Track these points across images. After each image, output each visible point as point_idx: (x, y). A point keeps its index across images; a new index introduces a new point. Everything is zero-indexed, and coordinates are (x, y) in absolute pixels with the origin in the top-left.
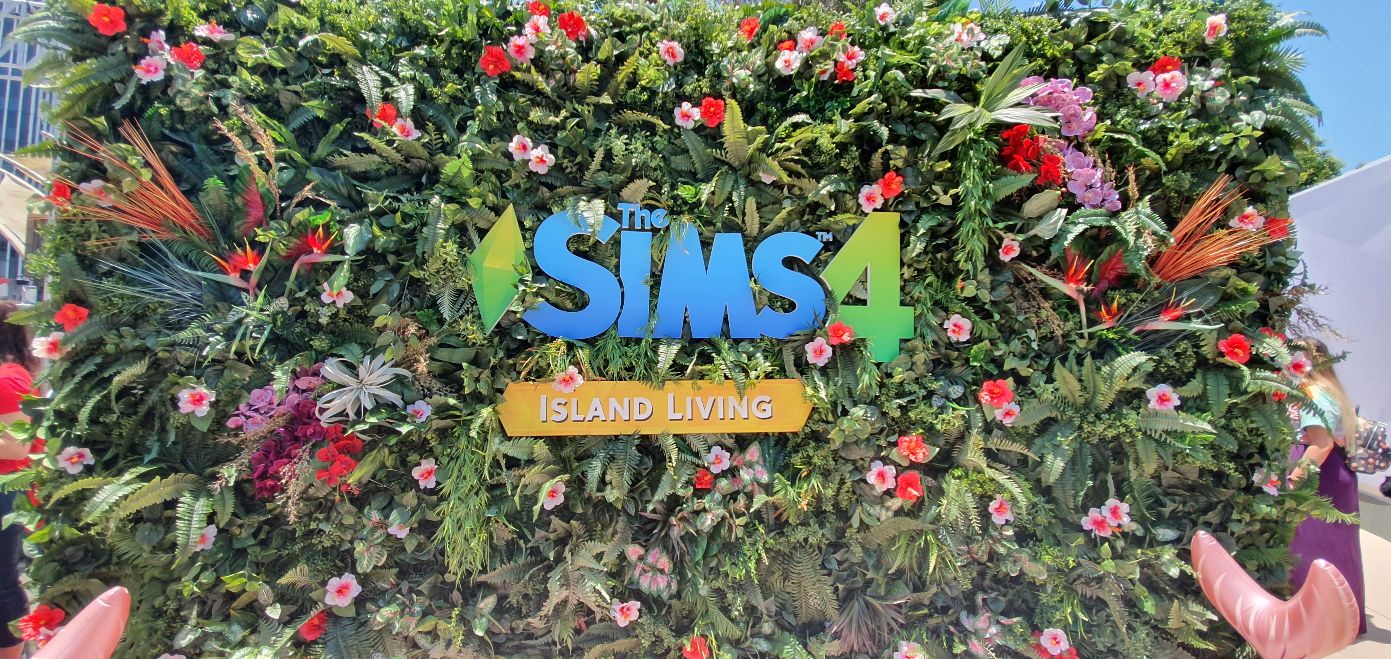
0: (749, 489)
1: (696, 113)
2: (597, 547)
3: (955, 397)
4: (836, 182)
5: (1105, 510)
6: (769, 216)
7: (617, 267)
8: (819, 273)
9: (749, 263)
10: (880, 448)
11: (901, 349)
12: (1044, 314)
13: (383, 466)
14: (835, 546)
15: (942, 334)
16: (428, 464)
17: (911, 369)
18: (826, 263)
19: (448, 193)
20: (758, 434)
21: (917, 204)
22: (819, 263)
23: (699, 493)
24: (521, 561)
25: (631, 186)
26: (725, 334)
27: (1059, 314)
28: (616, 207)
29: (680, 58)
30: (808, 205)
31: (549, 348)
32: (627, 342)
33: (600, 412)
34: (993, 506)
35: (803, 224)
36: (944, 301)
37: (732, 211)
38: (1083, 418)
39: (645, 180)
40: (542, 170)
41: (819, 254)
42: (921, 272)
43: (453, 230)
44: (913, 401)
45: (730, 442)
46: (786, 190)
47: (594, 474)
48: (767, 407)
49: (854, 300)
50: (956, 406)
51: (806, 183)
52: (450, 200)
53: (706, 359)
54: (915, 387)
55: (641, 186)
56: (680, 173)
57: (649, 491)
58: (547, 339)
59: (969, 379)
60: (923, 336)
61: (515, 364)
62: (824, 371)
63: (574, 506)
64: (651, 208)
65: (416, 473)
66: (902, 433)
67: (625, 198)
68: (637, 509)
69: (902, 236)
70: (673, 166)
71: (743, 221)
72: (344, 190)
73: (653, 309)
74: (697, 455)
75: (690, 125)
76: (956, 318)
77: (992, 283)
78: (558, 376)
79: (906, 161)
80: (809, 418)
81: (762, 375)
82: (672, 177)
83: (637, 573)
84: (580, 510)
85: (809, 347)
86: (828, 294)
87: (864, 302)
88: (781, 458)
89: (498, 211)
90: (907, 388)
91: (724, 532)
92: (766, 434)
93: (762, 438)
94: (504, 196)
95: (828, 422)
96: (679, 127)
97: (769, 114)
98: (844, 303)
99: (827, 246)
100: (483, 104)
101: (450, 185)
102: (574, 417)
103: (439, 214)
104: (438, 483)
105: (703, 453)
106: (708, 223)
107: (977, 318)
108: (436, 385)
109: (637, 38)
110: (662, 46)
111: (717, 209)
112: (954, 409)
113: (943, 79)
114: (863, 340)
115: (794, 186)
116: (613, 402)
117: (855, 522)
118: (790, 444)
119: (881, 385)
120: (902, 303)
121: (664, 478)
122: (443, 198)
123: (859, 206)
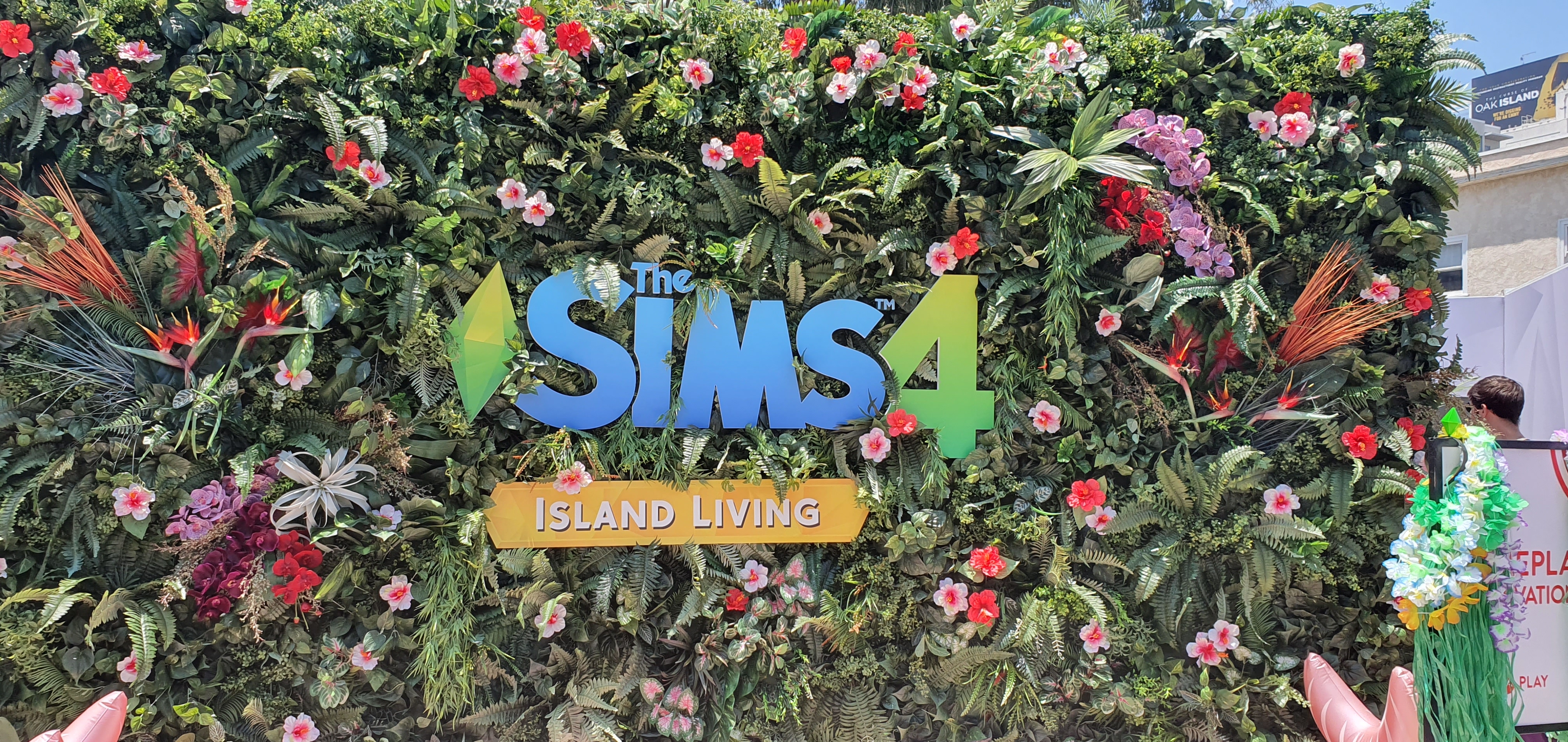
0: (791, 611)
1: (728, 152)
2: (605, 685)
3: (1041, 500)
4: (901, 239)
5: (1213, 635)
6: (818, 278)
7: (631, 340)
8: (878, 349)
9: (793, 336)
10: (950, 561)
11: (978, 443)
12: (1148, 400)
13: (348, 581)
14: (895, 684)
15: (1027, 424)
16: (399, 582)
17: (989, 467)
18: (887, 337)
19: (421, 248)
20: (804, 544)
21: (997, 265)
22: (879, 336)
23: (731, 616)
24: (513, 701)
25: (648, 241)
26: (763, 423)
27: (1165, 402)
28: (628, 266)
29: (708, 80)
30: (867, 265)
31: (551, 440)
32: (644, 433)
33: (610, 519)
34: (1084, 632)
35: (860, 287)
36: (1031, 383)
37: (772, 272)
38: (1189, 526)
39: (665, 237)
40: (539, 221)
41: (878, 326)
42: (1003, 349)
43: (430, 296)
44: (990, 506)
45: (768, 555)
46: (838, 245)
47: (603, 593)
48: (814, 512)
49: (918, 382)
50: (1041, 511)
51: (861, 238)
52: (425, 259)
53: (739, 453)
54: (993, 489)
55: (661, 243)
56: (708, 224)
57: (668, 617)
58: (544, 430)
59: (1060, 480)
60: (1003, 427)
61: (505, 460)
62: (882, 469)
63: (578, 633)
64: (673, 269)
65: (385, 593)
66: (979, 545)
67: (640, 255)
68: (654, 636)
69: (981, 304)
70: (699, 215)
71: (785, 286)
72: (295, 246)
73: (675, 392)
74: (728, 570)
75: (721, 165)
76: (1043, 405)
77: (1085, 362)
78: (561, 474)
79: (984, 212)
80: (865, 526)
81: (807, 474)
82: (698, 229)
83: (654, 714)
84: (585, 639)
85: (864, 440)
86: (889, 375)
87: (933, 385)
88: (831, 576)
89: (482, 270)
90: (983, 489)
91: (760, 664)
92: (813, 545)
93: (808, 550)
94: (489, 252)
95: (885, 530)
96: (706, 167)
97: (818, 150)
98: (907, 386)
99: (888, 316)
100: (467, 140)
101: (424, 240)
102: (577, 524)
103: (415, 277)
104: (414, 603)
105: (735, 569)
106: (743, 287)
107: (1066, 405)
108: (408, 486)
109: (655, 53)
110: (686, 66)
111: (753, 269)
112: (1039, 514)
113: (1031, 111)
114: (931, 431)
115: (849, 241)
116: (626, 507)
117: (919, 652)
118: (842, 558)
119: (953, 486)
120: (980, 387)
121: (688, 599)
122: (415, 255)
123: (928, 268)
